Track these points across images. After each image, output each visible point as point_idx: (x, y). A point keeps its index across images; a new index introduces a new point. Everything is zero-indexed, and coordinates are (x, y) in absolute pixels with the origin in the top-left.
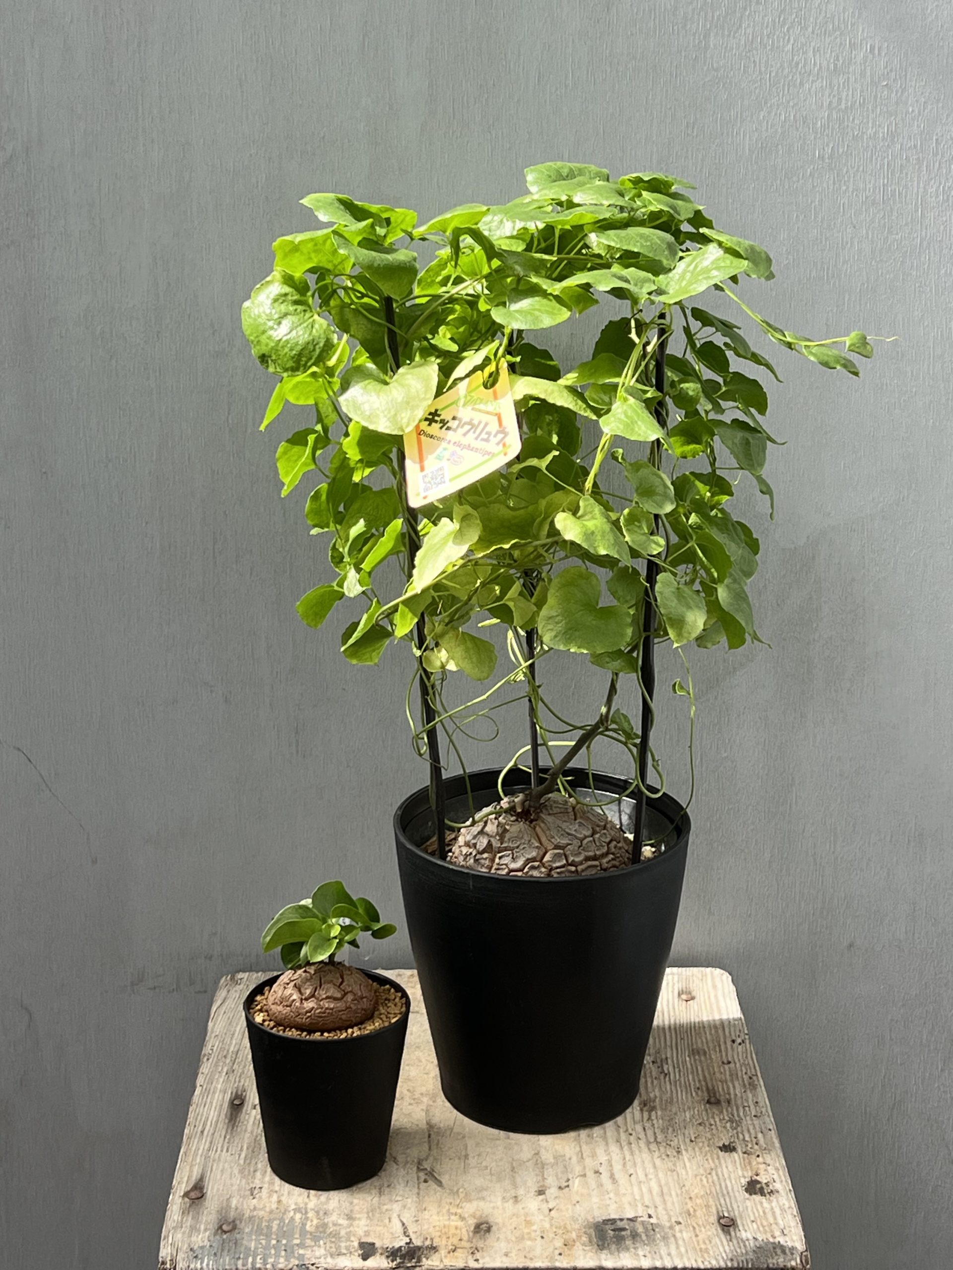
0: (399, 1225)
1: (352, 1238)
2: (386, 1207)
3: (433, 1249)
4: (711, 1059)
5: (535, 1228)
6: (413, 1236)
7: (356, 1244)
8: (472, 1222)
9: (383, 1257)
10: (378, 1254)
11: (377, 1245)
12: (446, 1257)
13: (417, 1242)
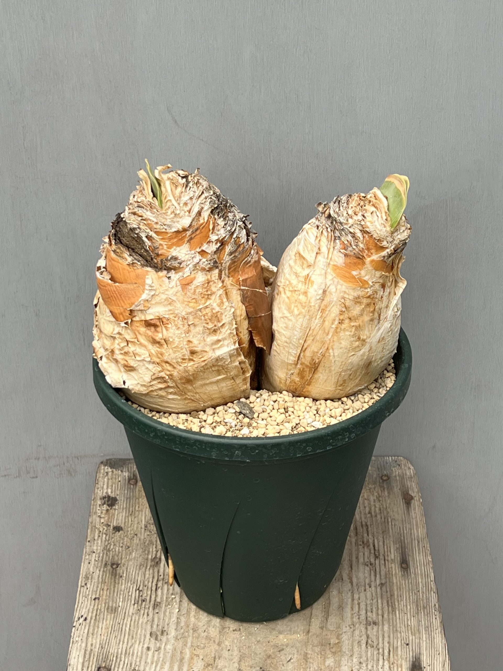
4: (105, 604)
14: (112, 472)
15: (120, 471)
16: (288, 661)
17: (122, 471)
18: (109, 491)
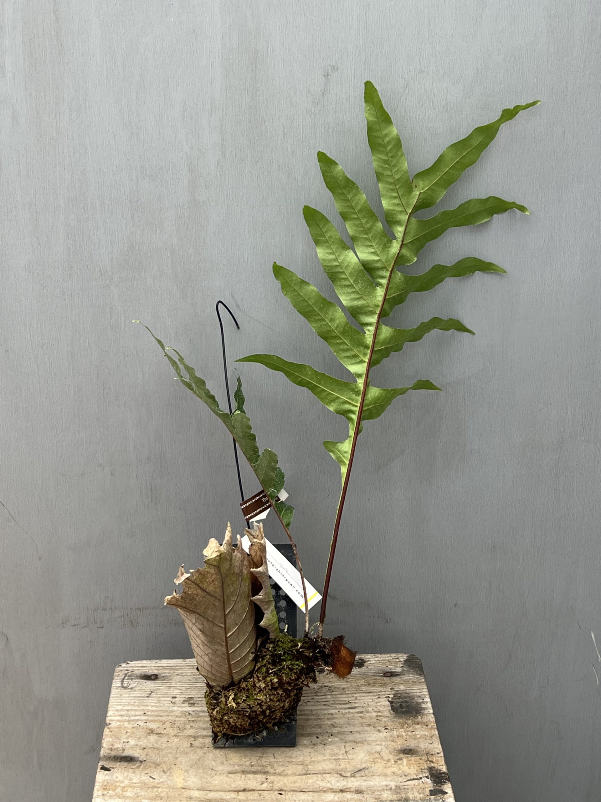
0: (410, 782)
1: (428, 798)
2: (393, 788)
3: (431, 769)
5: (404, 734)
6: (421, 776)
7: (432, 797)
8: (402, 756)
9: (443, 786)
10: (440, 788)
11: (432, 789)
12: (437, 764)
13: (427, 774)
14: (401, 661)
15: (401, 666)
16: (151, 777)
17: (402, 667)
18: (372, 662)
